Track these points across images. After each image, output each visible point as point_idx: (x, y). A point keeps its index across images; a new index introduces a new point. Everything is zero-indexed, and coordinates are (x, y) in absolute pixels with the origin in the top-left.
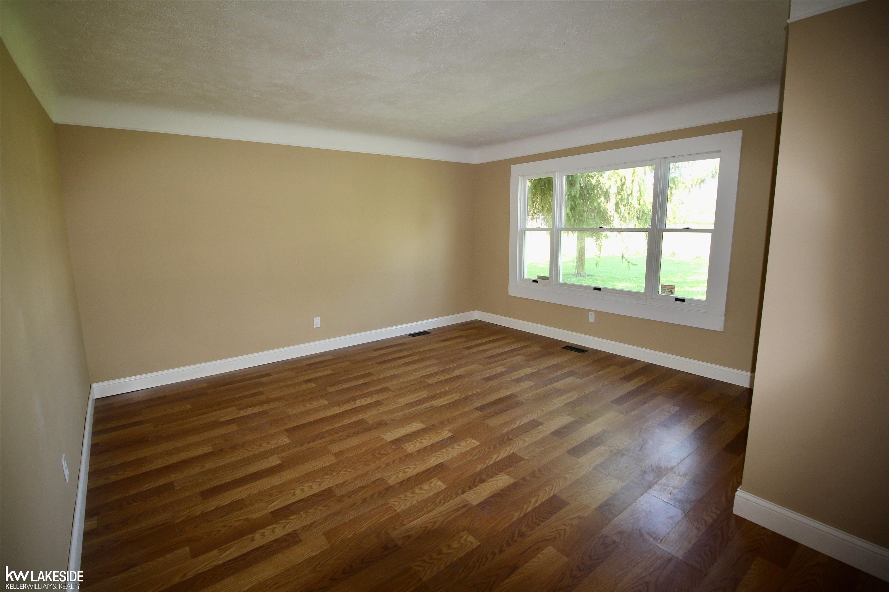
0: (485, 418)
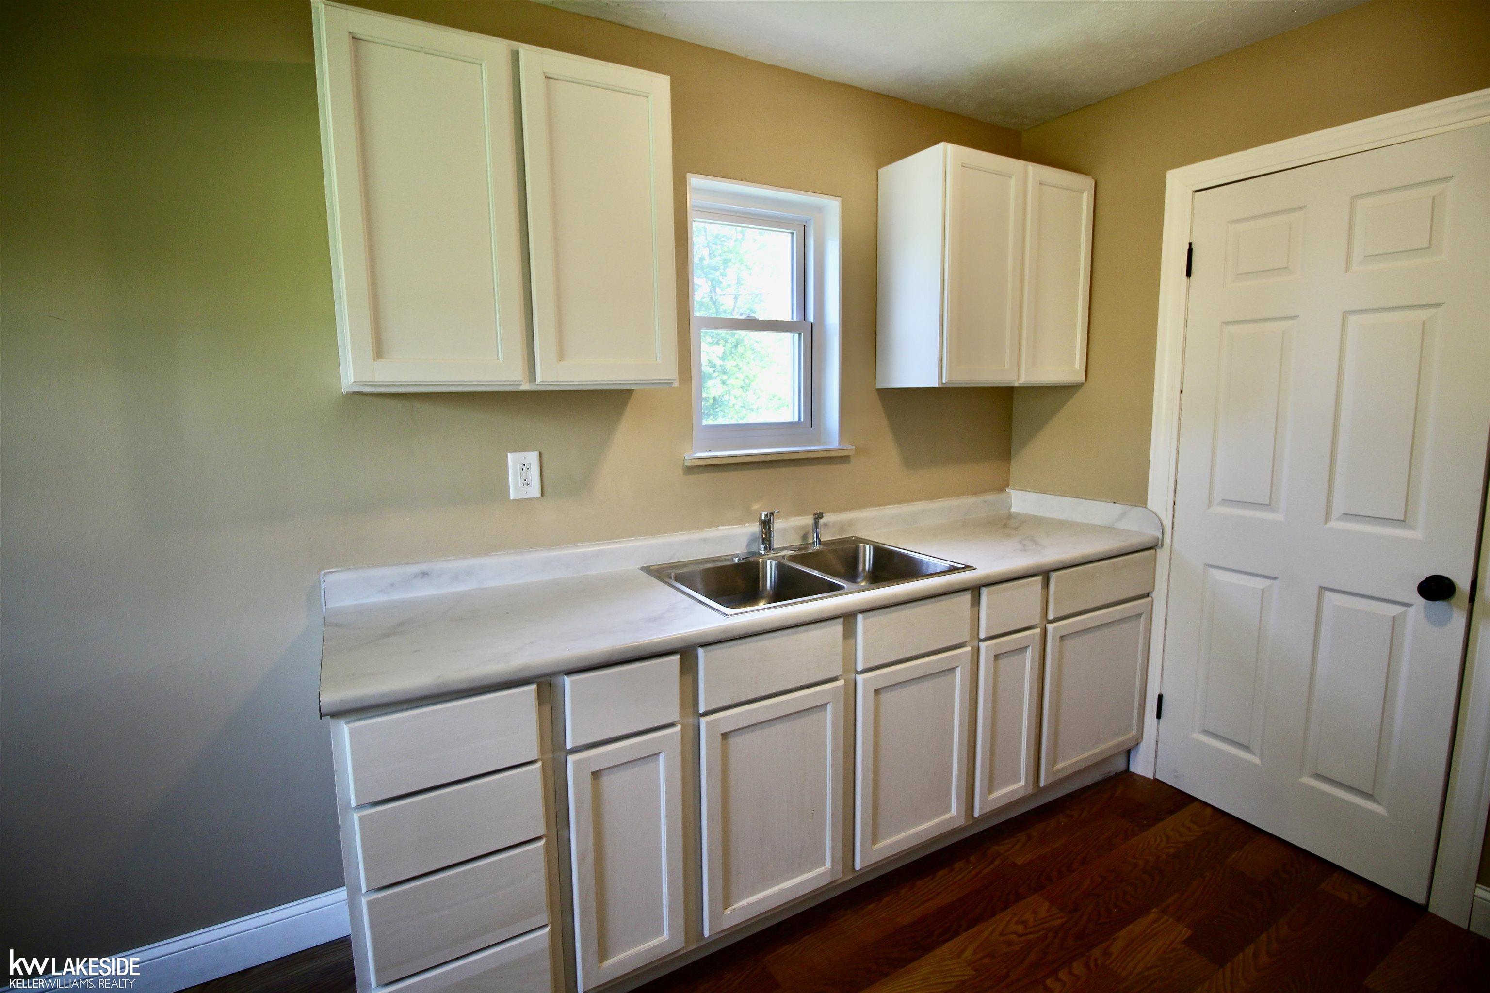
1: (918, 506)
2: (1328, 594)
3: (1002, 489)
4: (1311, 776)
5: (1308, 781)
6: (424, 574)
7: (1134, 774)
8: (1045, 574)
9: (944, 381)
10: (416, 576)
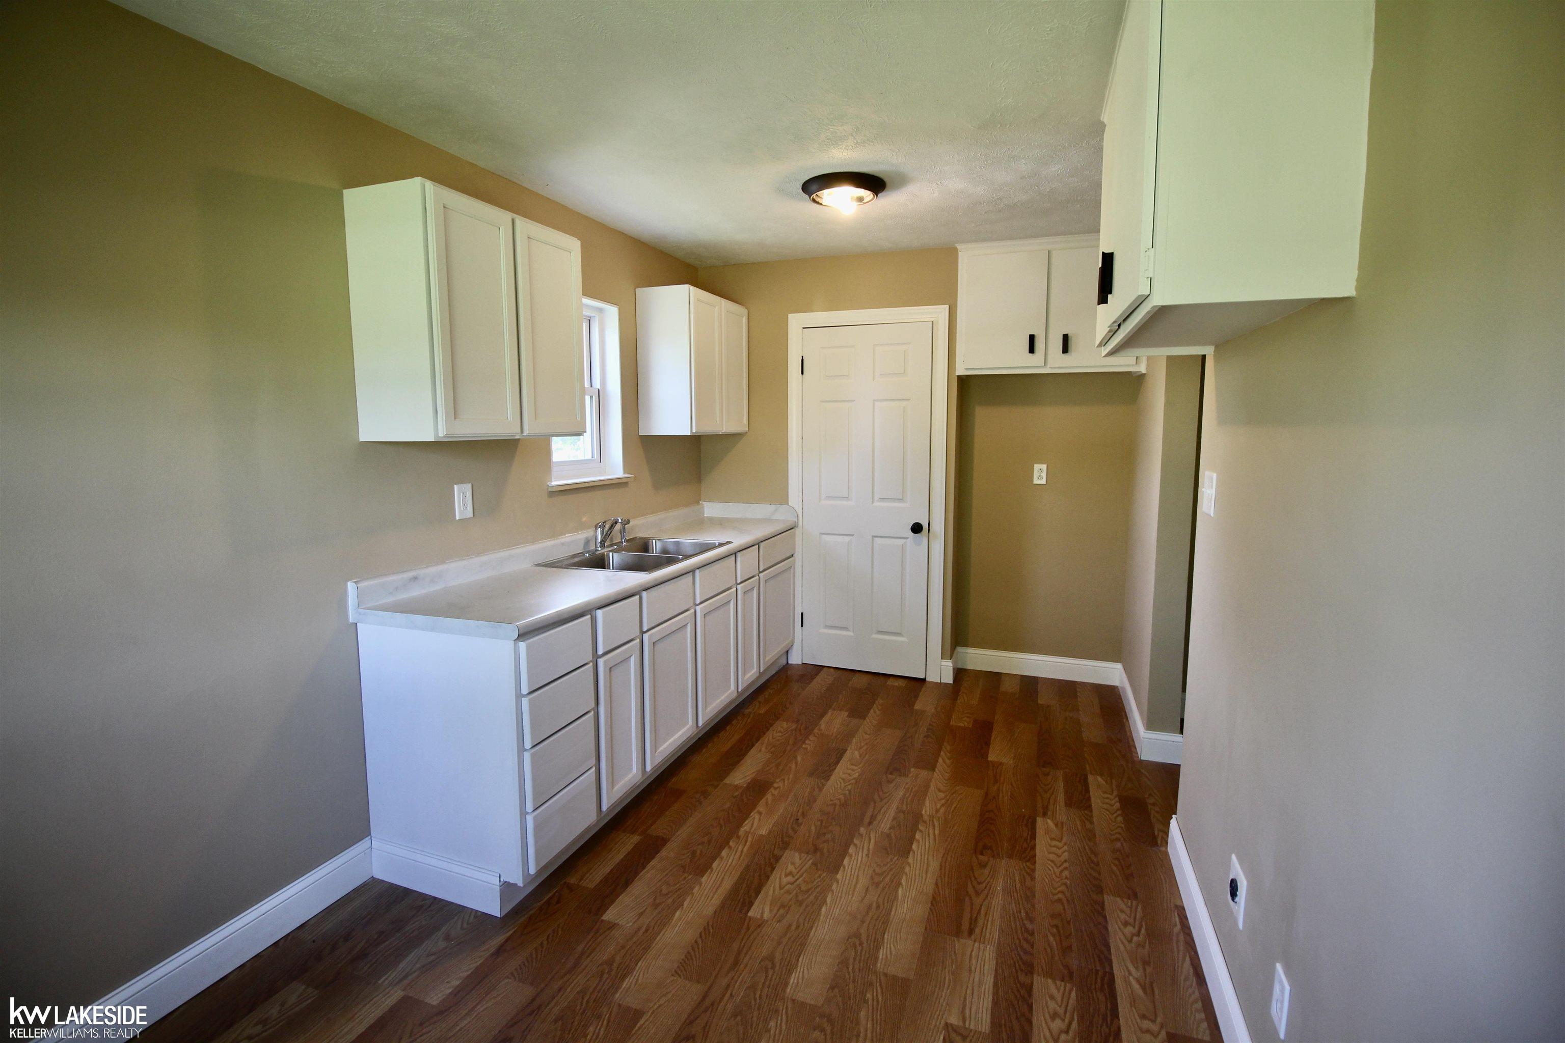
1: (662, 515)
2: (876, 539)
3: (697, 502)
4: (876, 634)
5: (875, 636)
6: (415, 578)
7: (791, 664)
8: (758, 543)
9: (694, 432)
10: (410, 580)
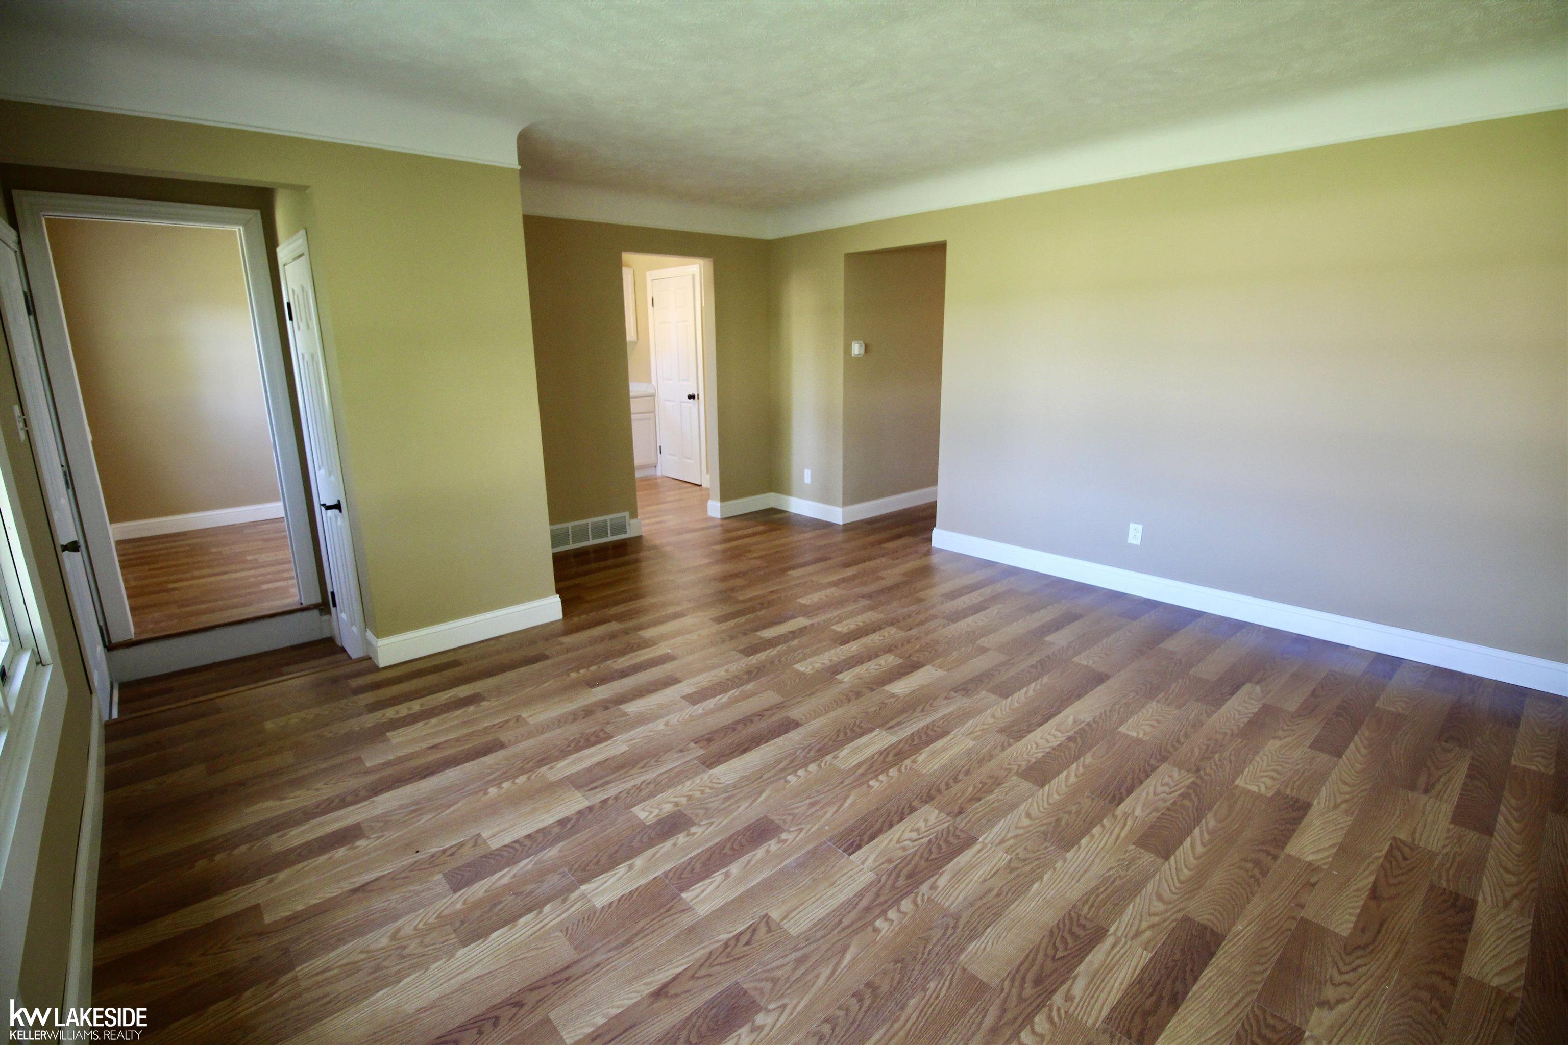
0: (783, 705)
